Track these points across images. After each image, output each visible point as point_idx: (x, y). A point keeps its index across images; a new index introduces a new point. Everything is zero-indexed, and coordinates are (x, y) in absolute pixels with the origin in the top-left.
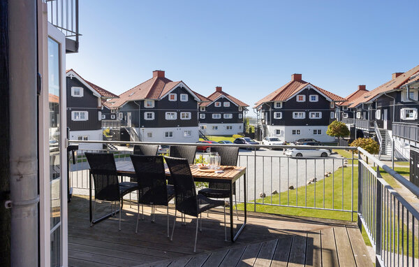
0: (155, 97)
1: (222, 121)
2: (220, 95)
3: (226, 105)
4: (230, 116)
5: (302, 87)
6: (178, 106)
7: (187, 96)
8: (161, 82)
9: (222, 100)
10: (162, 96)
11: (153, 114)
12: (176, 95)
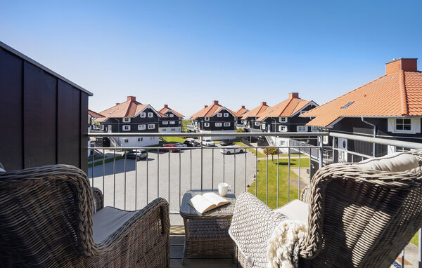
0: (130, 116)
1: (169, 125)
2: (167, 110)
3: (171, 116)
4: (173, 123)
5: (219, 109)
6: (146, 121)
7: (152, 114)
8: (134, 104)
9: (169, 113)
10: (136, 115)
11: (129, 126)
12: (145, 113)
